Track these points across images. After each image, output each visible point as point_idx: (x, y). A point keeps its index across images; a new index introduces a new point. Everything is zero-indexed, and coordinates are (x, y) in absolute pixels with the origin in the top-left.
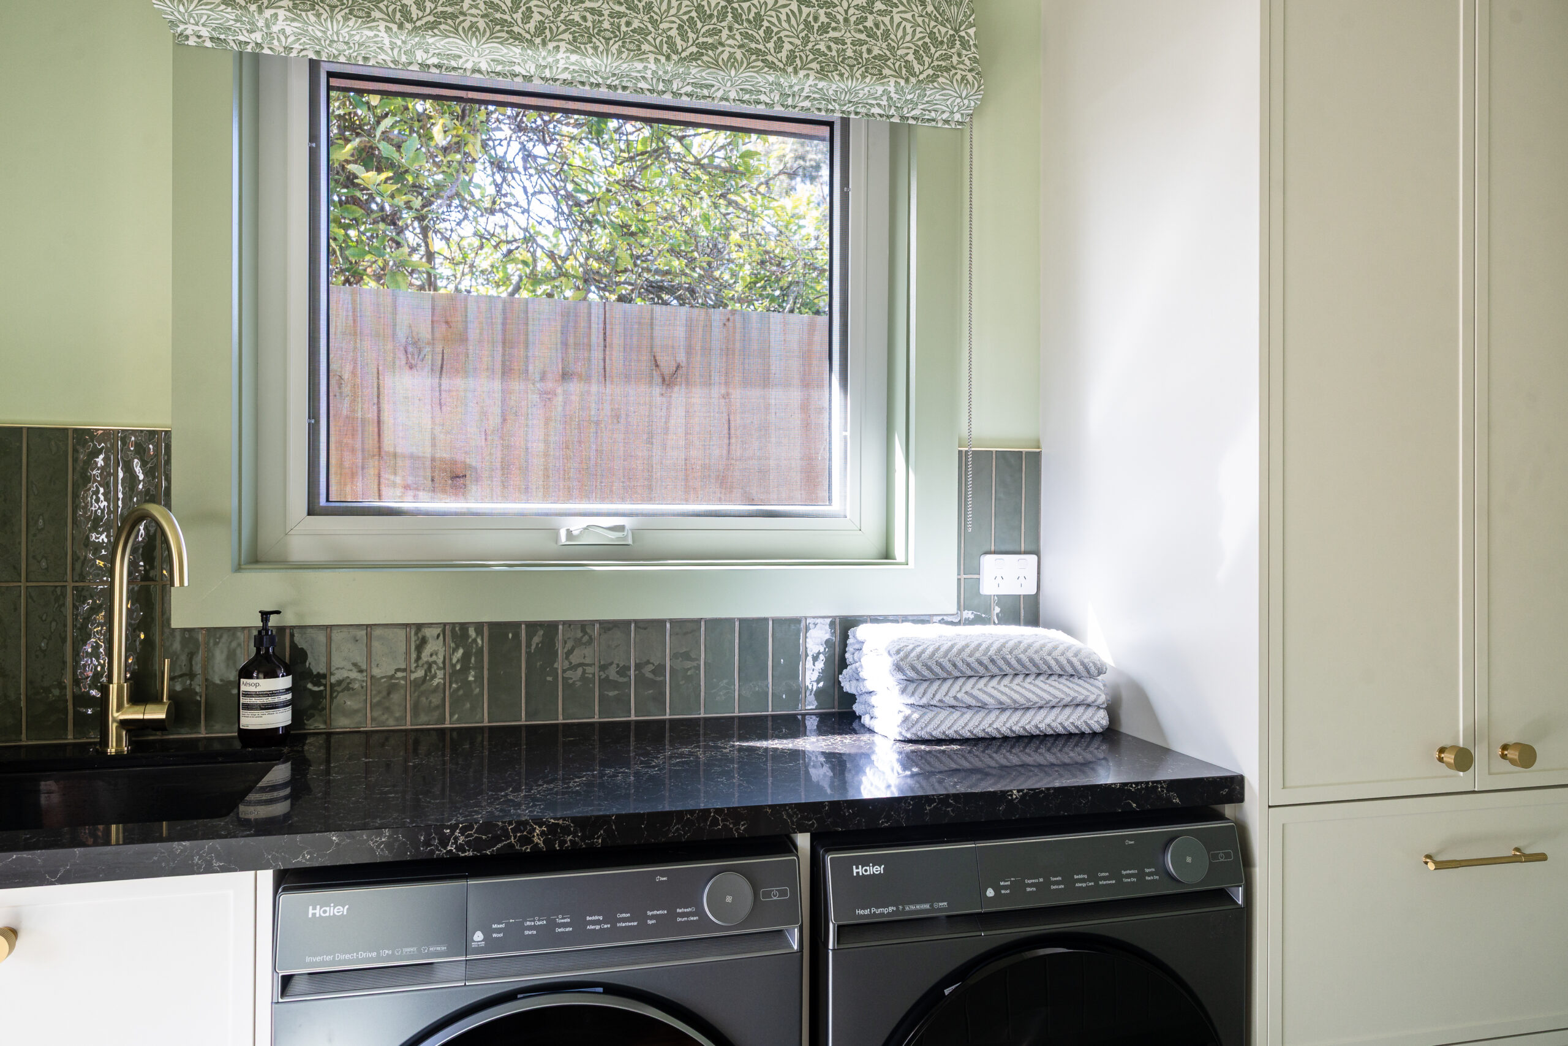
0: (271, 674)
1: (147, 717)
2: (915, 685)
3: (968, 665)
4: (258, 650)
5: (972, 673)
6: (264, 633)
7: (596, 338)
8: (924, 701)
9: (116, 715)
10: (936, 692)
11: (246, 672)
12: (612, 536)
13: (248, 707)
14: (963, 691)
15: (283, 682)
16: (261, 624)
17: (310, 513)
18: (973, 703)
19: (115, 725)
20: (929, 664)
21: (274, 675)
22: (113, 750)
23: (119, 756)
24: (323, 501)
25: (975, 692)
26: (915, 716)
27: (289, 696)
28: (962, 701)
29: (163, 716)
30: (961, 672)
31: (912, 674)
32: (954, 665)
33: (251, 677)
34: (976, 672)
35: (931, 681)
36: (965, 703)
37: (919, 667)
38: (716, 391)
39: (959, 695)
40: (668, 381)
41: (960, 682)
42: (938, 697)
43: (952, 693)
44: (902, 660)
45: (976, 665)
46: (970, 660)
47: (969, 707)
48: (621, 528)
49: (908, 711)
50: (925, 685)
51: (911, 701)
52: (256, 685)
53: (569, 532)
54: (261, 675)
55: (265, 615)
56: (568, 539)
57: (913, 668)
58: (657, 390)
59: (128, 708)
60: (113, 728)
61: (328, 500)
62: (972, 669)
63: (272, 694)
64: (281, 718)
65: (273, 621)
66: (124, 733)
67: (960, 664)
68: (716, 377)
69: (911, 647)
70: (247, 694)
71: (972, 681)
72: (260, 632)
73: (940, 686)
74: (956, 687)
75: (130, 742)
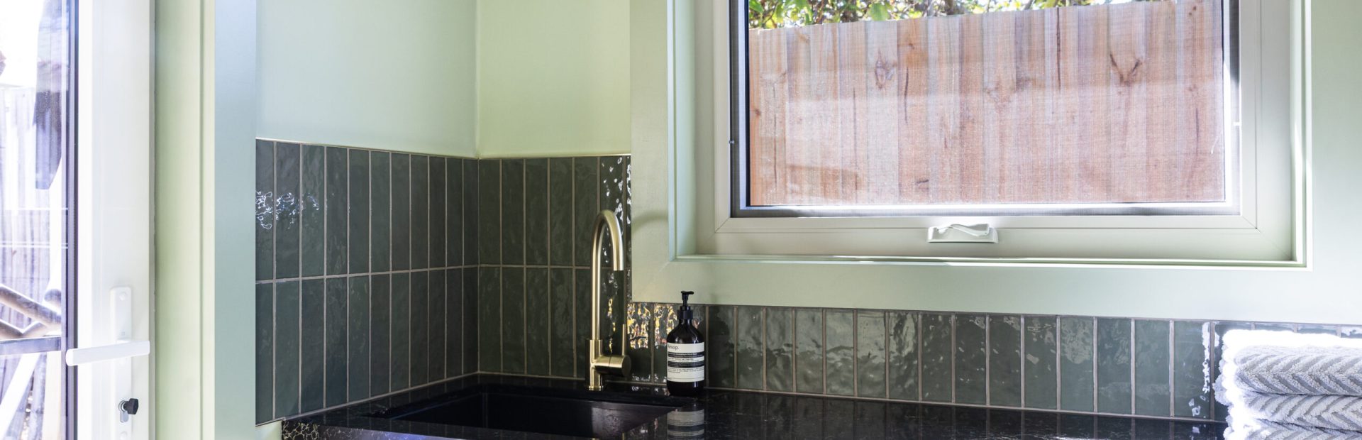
0: (688, 341)
1: (612, 365)
2: (1267, 399)
3: (1338, 382)
4: (680, 321)
5: (1346, 392)
6: (684, 308)
7: (1050, 45)
8: (1278, 417)
9: (593, 363)
10: (1294, 408)
11: (671, 338)
12: (976, 235)
13: (672, 364)
14: (1331, 410)
15: (698, 347)
16: (682, 302)
17: (733, 215)
18: (1346, 426)
19: (593, 370)
20: (1283, 376)
21: (690, 341)
22: (593, 387)
23: (596, 391)
24: (743, 206)
25: (1348, 414)
26: (1266, 433)
27: (701, 359)
28: (1329, 423)
29: (620, 366)
30: (1329, 389)
31: (1261, 386)
32: (1318, 381)
33: (674, 342)
34: (1350, 390)
35: (1290, 397)
36: (1334, 425)
37: (1270, 379)
38: (1181, 87)
39: (1325, 416)
40: (1126, 81)
41: (1329, 401)
42: (1296, 415)
43: (1316, 411)
44: (1247, 369)
45: (1348, 383)
46: (1339, 376)
47: (1342, 431)
48: (984, 227)
49: (1257, 427)
50: (1281, 399)
51: (1263, 415)
52: (676, 348)
53: (936, 231)
54: (681, 341)
55: (685, 295)
56: (934, 237)
57: (1262, 380)
58: (1114, 90)
59: (602, 357)
60: (592, 372)
61: (748, 204)
62: (1344, 387)
63: (687, 356)
64: (695, 375)
65: (691, 300)
66: (599, 376)
67: (1326, 380)
68: (1180, 71)
69: (1263, 356)
70: (672, 355)
71: (1346, 401)
72: (681, 308)
73: (1299, 404)
74: (1323, 405)
75: (604, 383)
